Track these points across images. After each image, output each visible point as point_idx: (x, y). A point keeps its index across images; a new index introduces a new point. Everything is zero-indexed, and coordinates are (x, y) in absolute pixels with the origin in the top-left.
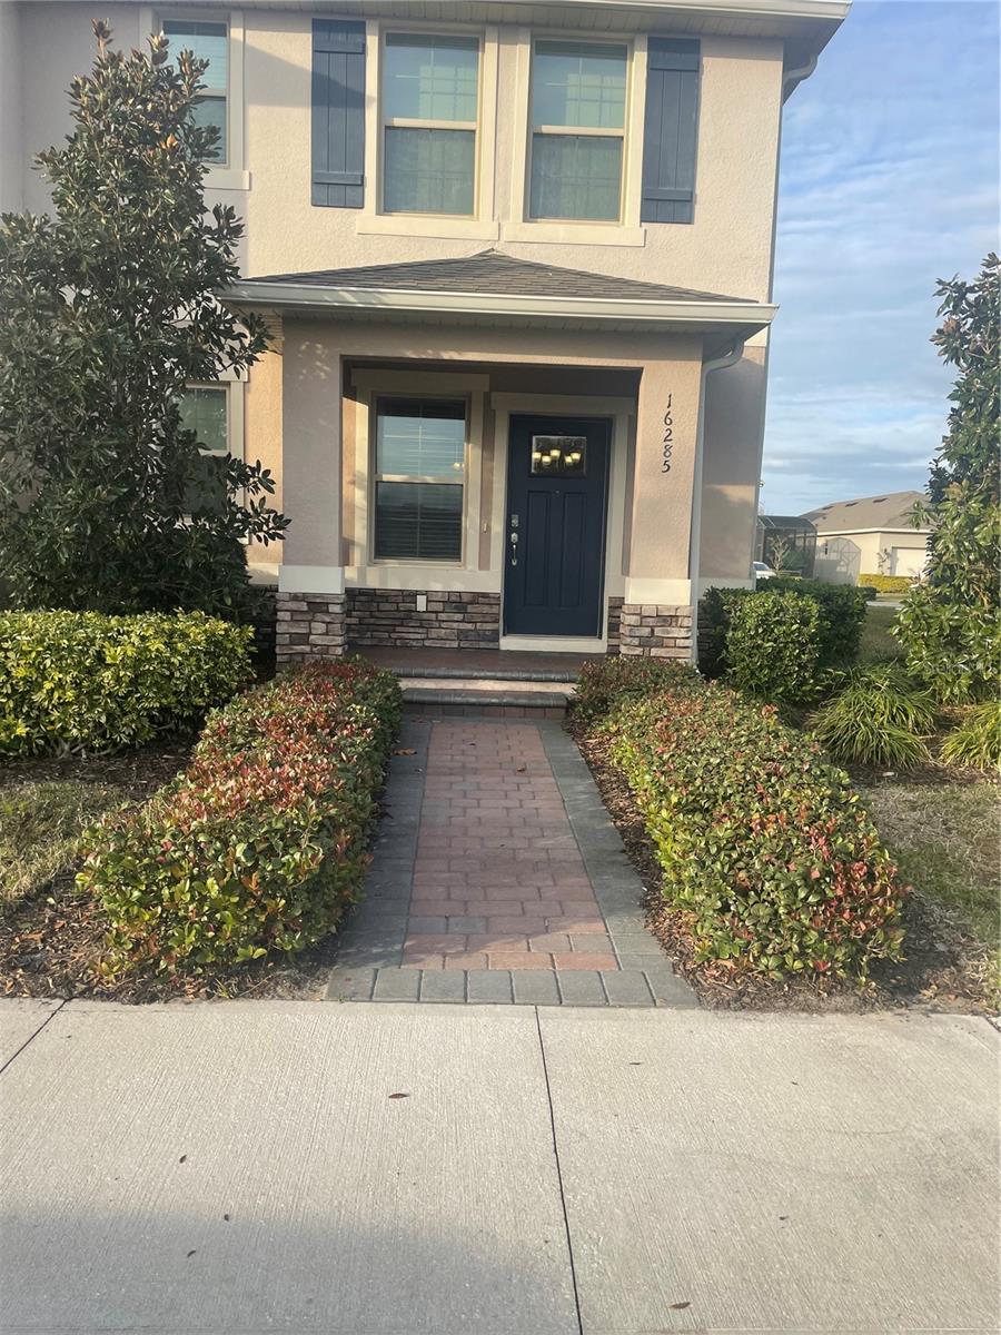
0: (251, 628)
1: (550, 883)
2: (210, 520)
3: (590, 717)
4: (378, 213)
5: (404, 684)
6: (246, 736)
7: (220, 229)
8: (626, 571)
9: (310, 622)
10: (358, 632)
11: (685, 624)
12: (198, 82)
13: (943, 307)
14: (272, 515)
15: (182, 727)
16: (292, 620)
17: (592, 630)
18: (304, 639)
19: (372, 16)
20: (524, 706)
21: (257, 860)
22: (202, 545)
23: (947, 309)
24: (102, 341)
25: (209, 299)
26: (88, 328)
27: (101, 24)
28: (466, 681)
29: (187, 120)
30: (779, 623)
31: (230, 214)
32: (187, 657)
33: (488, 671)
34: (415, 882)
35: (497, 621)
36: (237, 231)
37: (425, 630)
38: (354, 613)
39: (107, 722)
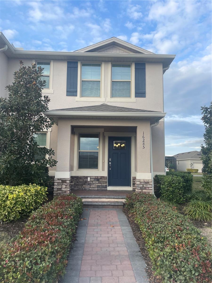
0: (47, 188)
1: (120, 263)
2: (39, 162)
3: (129, 208)
4: (80, 97)
5: (84, 200)
6: (40, 220)
7: (45, 100)
8: (136, 170)
9: (62, 185)
10: (74, 186)
11: (151, 184)
12: (42, 72)
13: (203, 112)
14: (53, 161)
15: (28, 214)
16: (58, 185)
17: (129, 185)
18: (60, 189)
19: (79, 60)
20: (113, 205)
21: (32, 266)
22: (36, 168)
23: (204, 113)
24: (15, 123)
25: (42, 114)
26: (12, 121)
27: (21, 61)
28: (99, 199)
29: (39, 79)
30: (173, 183)
31: (47, 97)
32: (30, 196)
33: (104, 196)
34: (82, 264)
35: (106, 183)
36: (49, 100)
37: (89, 186)
38: (73, 182)
39: (8, 214)
